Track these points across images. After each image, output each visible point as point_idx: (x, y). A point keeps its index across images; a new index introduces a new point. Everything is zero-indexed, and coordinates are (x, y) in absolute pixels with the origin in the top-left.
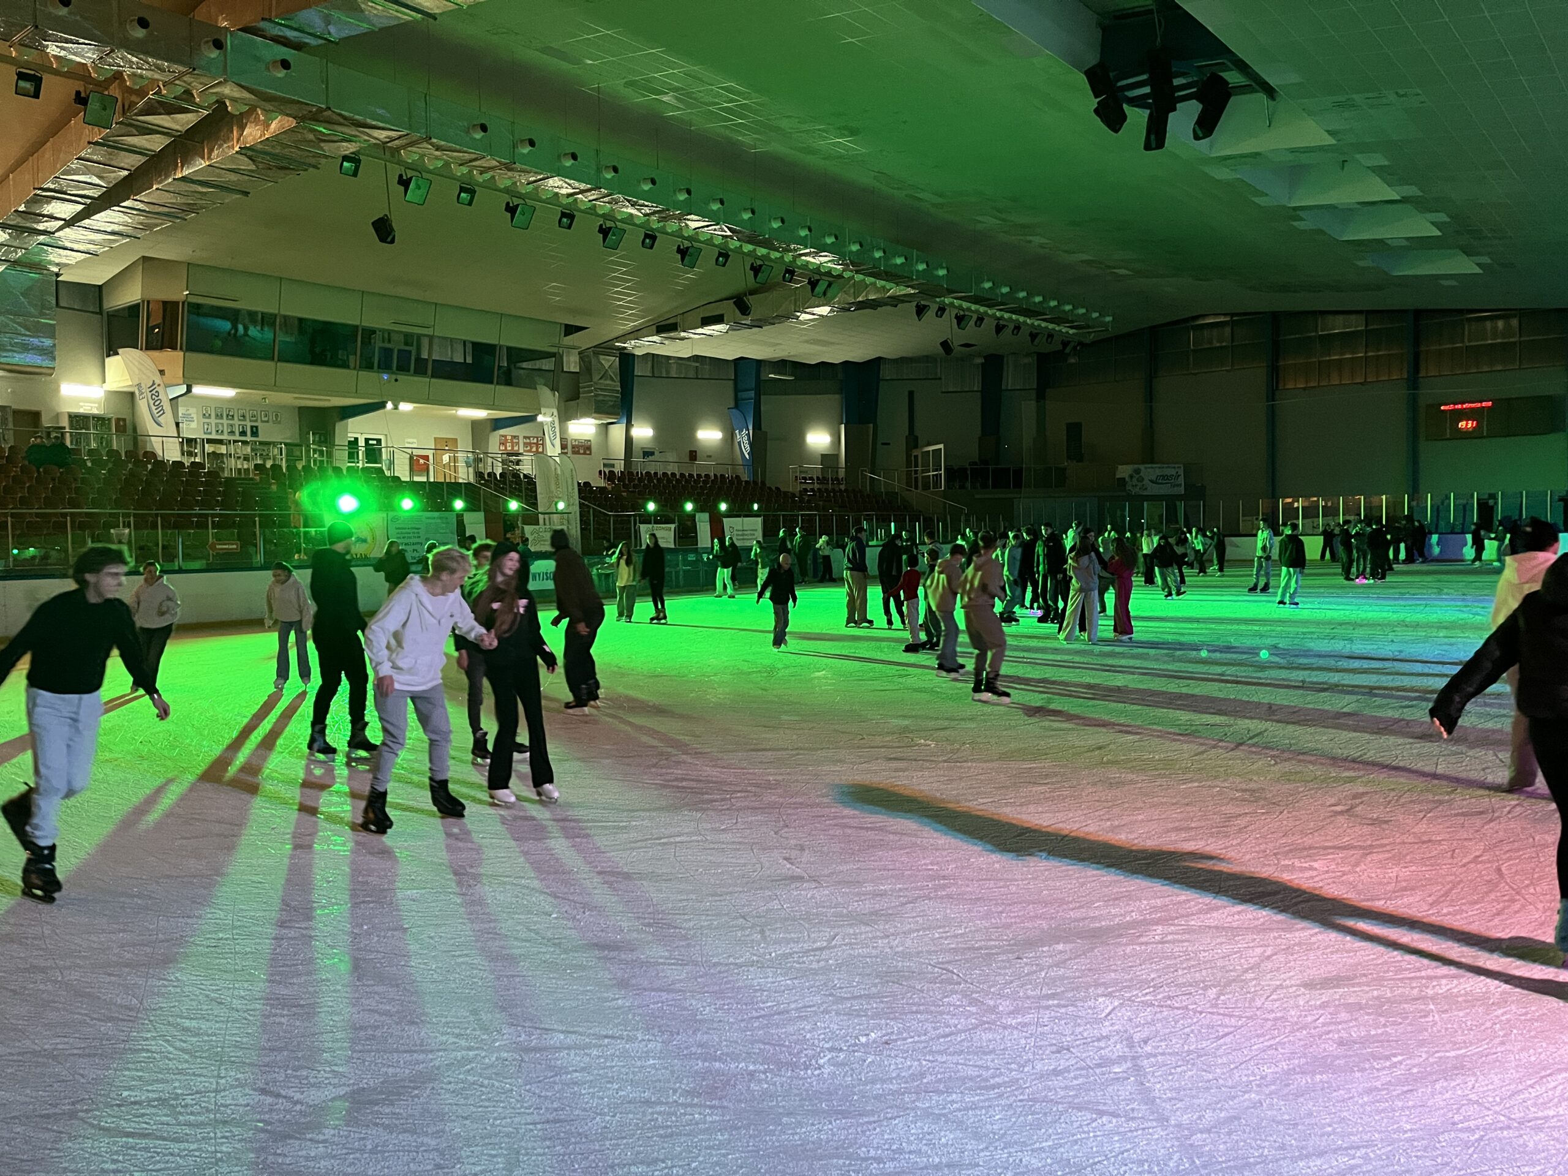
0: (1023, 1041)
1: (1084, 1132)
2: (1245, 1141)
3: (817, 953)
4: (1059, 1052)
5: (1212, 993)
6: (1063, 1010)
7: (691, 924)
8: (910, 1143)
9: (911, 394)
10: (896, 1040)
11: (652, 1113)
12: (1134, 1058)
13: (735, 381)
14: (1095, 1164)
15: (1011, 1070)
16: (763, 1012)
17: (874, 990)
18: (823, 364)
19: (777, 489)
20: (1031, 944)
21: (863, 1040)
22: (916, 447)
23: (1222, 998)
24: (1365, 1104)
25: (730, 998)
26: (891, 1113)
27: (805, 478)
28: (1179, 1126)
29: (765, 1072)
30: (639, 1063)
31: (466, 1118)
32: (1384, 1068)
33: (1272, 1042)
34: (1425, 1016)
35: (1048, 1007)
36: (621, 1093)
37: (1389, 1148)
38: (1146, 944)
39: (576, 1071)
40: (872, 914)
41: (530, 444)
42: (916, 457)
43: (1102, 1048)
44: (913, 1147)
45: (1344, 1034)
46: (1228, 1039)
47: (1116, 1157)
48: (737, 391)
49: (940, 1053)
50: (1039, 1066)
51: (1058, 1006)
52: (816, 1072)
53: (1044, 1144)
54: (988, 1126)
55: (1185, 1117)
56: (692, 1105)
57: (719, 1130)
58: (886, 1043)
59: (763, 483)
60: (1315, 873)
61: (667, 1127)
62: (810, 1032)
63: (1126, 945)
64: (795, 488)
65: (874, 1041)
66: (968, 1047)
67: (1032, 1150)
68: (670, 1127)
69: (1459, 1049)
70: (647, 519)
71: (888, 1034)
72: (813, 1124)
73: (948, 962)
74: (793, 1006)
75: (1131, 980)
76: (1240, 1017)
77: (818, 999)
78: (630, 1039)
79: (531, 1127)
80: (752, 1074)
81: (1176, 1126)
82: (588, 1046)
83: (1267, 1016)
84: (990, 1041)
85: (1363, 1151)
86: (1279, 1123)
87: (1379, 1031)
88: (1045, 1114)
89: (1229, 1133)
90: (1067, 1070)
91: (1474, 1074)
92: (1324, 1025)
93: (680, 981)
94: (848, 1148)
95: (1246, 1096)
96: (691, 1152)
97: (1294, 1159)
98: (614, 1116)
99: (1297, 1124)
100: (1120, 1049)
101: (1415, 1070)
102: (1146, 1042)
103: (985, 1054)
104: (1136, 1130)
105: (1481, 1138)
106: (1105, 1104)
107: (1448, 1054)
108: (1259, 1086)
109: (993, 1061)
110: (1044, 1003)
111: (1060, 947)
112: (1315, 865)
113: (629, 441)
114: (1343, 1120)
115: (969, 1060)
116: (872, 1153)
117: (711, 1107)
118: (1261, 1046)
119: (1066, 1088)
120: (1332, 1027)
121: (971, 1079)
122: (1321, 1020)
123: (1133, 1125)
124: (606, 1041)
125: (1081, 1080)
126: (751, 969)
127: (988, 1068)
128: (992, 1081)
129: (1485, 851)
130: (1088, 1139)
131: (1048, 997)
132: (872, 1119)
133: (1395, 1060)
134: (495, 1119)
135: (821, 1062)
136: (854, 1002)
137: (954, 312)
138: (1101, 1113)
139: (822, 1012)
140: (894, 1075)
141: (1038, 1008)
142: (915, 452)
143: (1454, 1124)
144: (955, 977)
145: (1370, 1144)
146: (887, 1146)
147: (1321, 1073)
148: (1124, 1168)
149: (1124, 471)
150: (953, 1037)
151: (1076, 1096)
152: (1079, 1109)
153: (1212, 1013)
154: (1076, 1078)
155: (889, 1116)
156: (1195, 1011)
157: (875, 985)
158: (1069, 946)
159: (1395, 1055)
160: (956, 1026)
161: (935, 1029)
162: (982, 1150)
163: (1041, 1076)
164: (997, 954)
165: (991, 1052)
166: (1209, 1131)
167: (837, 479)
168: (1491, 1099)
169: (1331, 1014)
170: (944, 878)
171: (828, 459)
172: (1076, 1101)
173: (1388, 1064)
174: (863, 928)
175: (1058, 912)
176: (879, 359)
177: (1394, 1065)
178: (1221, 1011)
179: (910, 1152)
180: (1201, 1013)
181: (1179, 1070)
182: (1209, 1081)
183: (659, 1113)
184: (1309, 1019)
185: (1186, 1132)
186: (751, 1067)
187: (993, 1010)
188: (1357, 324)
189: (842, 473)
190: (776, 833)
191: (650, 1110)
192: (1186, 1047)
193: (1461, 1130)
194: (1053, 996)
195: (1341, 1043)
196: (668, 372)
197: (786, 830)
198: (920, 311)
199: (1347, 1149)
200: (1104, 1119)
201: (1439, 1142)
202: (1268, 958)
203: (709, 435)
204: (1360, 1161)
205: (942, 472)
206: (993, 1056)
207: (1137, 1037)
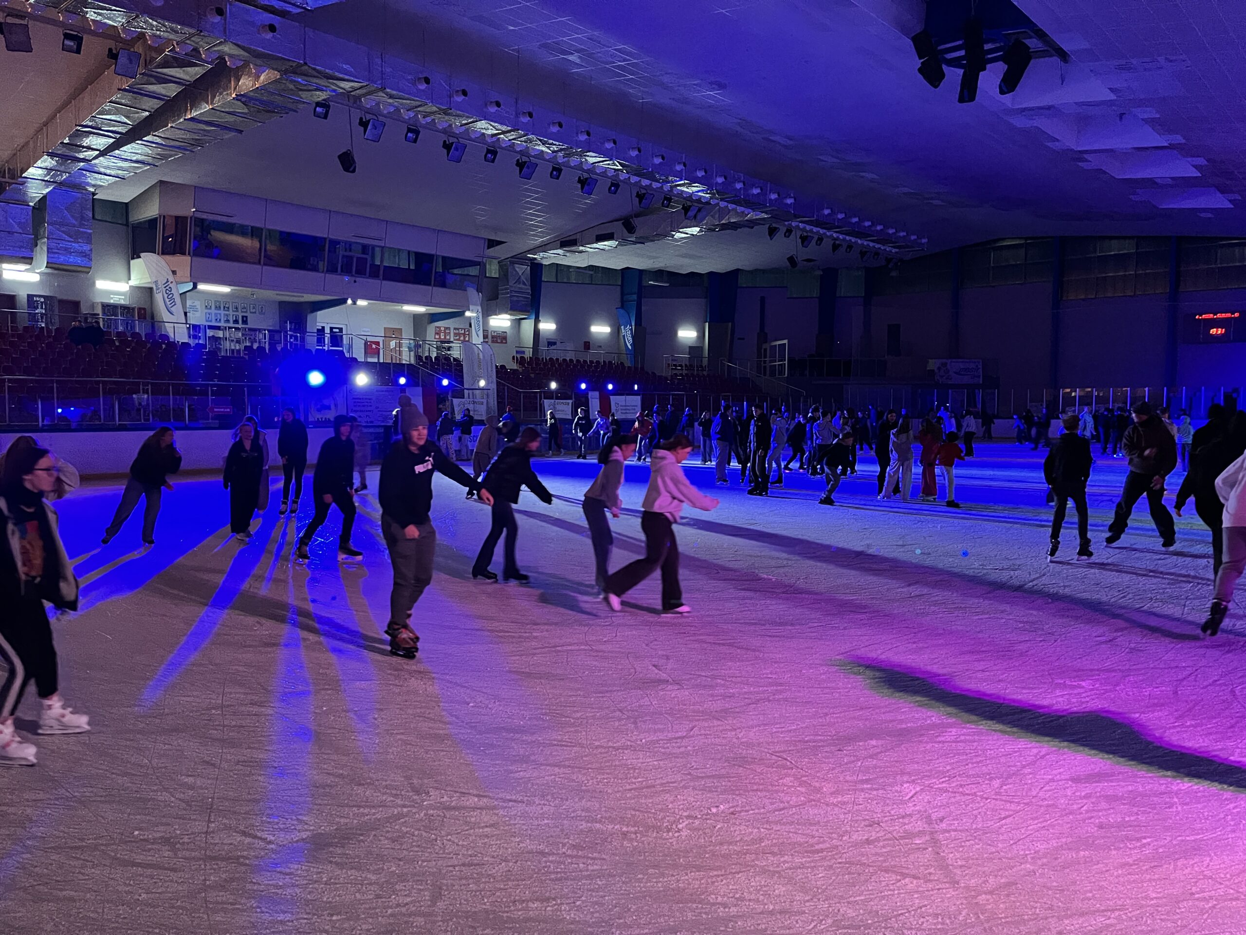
0: (842, 816)
1: (890, 890)
2: (1020, 902)
3: (679, 740)
4: (871, 826)
5: (996, 783)
6: (875, 793)
7: (579, 715)
8: (751, 893)
9: (763, 300)
10: (740, 812)
11: (546, 862)
12: (932, 833)
13: (622, 286)
14: (899, 915)
15: (832, 839)
16: (634, 786)
17: (723, 771)
18: (692, 274)
19: (653, 373)
20: (850, 739)
21: (714, 810)
22: (766, 342)
23: (1005, 787)
24: (1118, 876)
25: (608, 774)
26: (735, 869)
27: (675, 365)
28: (967, 888)
29: (636, 833)
30: (536, 823)
31: (400, 860)
32: (1135, 848)
33: (1045, 824)
34: (1169, 807)
35: (862, 790)
36: (521, 845)
37: (1138, 912)
38: (944, 742)
39: (487, 826)
40: (722, 711)
41: (459, 334)
42: (765, 350)
43: (905, 824)
44: (753, 897)
45: (1103, 820)
46: (1008, 821)
47: (916, 910)
48: (623, 294)
49: (776, 823)
50: (855, 837)
51: (871, 789)
52: (676, 835)
53: (858, 898)
54: (813, 882)
55: (973, 881)
56: (576, 857)
57: (599, 877)
58: (732, 813)
59: (642, 368)
60: (1082, 690)
61: (557, 873)
62: (672, 803)
63: (927, 742)
64: (667, 373)
65: (723, 812)
66: (798, 820)
67: (848, 903)
68: (560, 872)
69: (1198, 834)
70: (550, 395)
71: (733, 807)
72: (673, 875)
73: (784, 751)
74: (658, 782)
75: (931, 771)
76: (1019, 803)
77: (678, 777)
78: (529, 803)
79: (451, 869)
80: (625, 834)
81: (965, 887)
82: (494, 808)
83: (1041, 803)
84: (815, 815)
85: (1117, 913)
86: (1049, 889)
87: (1132, 818)
88: (859, 874)
89: (1008, 895)
90: (877, 840)
91: (1210, 855)
92: (1087, 811)
93: (569, 759)
94: (700, 895)
95: (1023, 866)
96: (576, 893)
97: (1060, 919)
98: (516, 862)
99: (1063, 890)
100: (920, 825)
101: (1161, 850)
102: (941, 821)
103: (811, 824)
104: (932, 890)
105: (1214, 907)
106: (908, 868)
107: (1188, 838)
108: (1032, 858)
109: (817, 831)
110: (860, 786)
111: (874, 742)
112: (1083, 684)
113: (537, 332)
114: (1101, 888)
115: (799, 829)
116: (720, 899)
117: (592, 859)
118: (1035, 826)
119: (876, 854)
120: (1095, 814)
121: (800, 845)
122: (1085, 808)
123: (930, 886)
124: (511, 803)
125: (889, 849)
126: (626, 752)
127: (813, 837)
128: (817, 847)
129: (1221, 676)
130: (893, 895)
131: (863, 782)
132: (719, 873)
133: (1144, 841)
134: (423, 861)
135: (680, 826)
136: (708, 781)
137: (799, 233)
138: (904, 876)
139: (682, 787)
140: (738, 839)
141: (855, 790)
142: (764, 346)
143: (1192, 894)
144: (788, 763)
145: (1122, 908)
146: (731, 895)
147: (1084, 850)
148: (922, 920)
149: (932, 364)
150: (786, 811)
151: (885, 861)
152: (887, 871)
153: (996, 800)
154: (884, 847)
155: (734, 871)
156: (982, 797)
157: (724, 768)
158: (880, 742)
159: (1145, 838)
160: (788, 802)
161: (772, 804)
162: (808, 901)
163: (856, 845)
164: (823, 746)
165: (815, 824)
166: (991, 893)
167: (701, 366)
168: (1223, 876)
169: (1093, 803)
170: (781, 684)
171: (694, 350)
172: (884, 865)
173: (1138, 844)
174: (716, 723)
175: (872, 715)
176: (738, 270)
177: (1144, 845)
178: (1004, 798)
179: (750, 900)
180: (987, 799)
181: (968, 843)
182: (992, 853)
183: (551, 862)
184: (1075, 807)
185: (973, 893)
186: (625, 829)
187: (818, 790)
188: (1128, 248)
189: (705, 362)
190: (647, 645)
191: (544, 859)
192: (974, 826)
193: (1197, 899)
194: (867, 781)
195: (1101, 827)
196: (568, 278)
197: (656, 643)
198: (772, 232)
199: (1103, 911)
200: (907, 880)
201: (1180, 908)
202: (1042, 757)
203: (600, 329)
204: (1115, 921)
205: (786, 362)
206: (817, 827)
207: (934, 817)
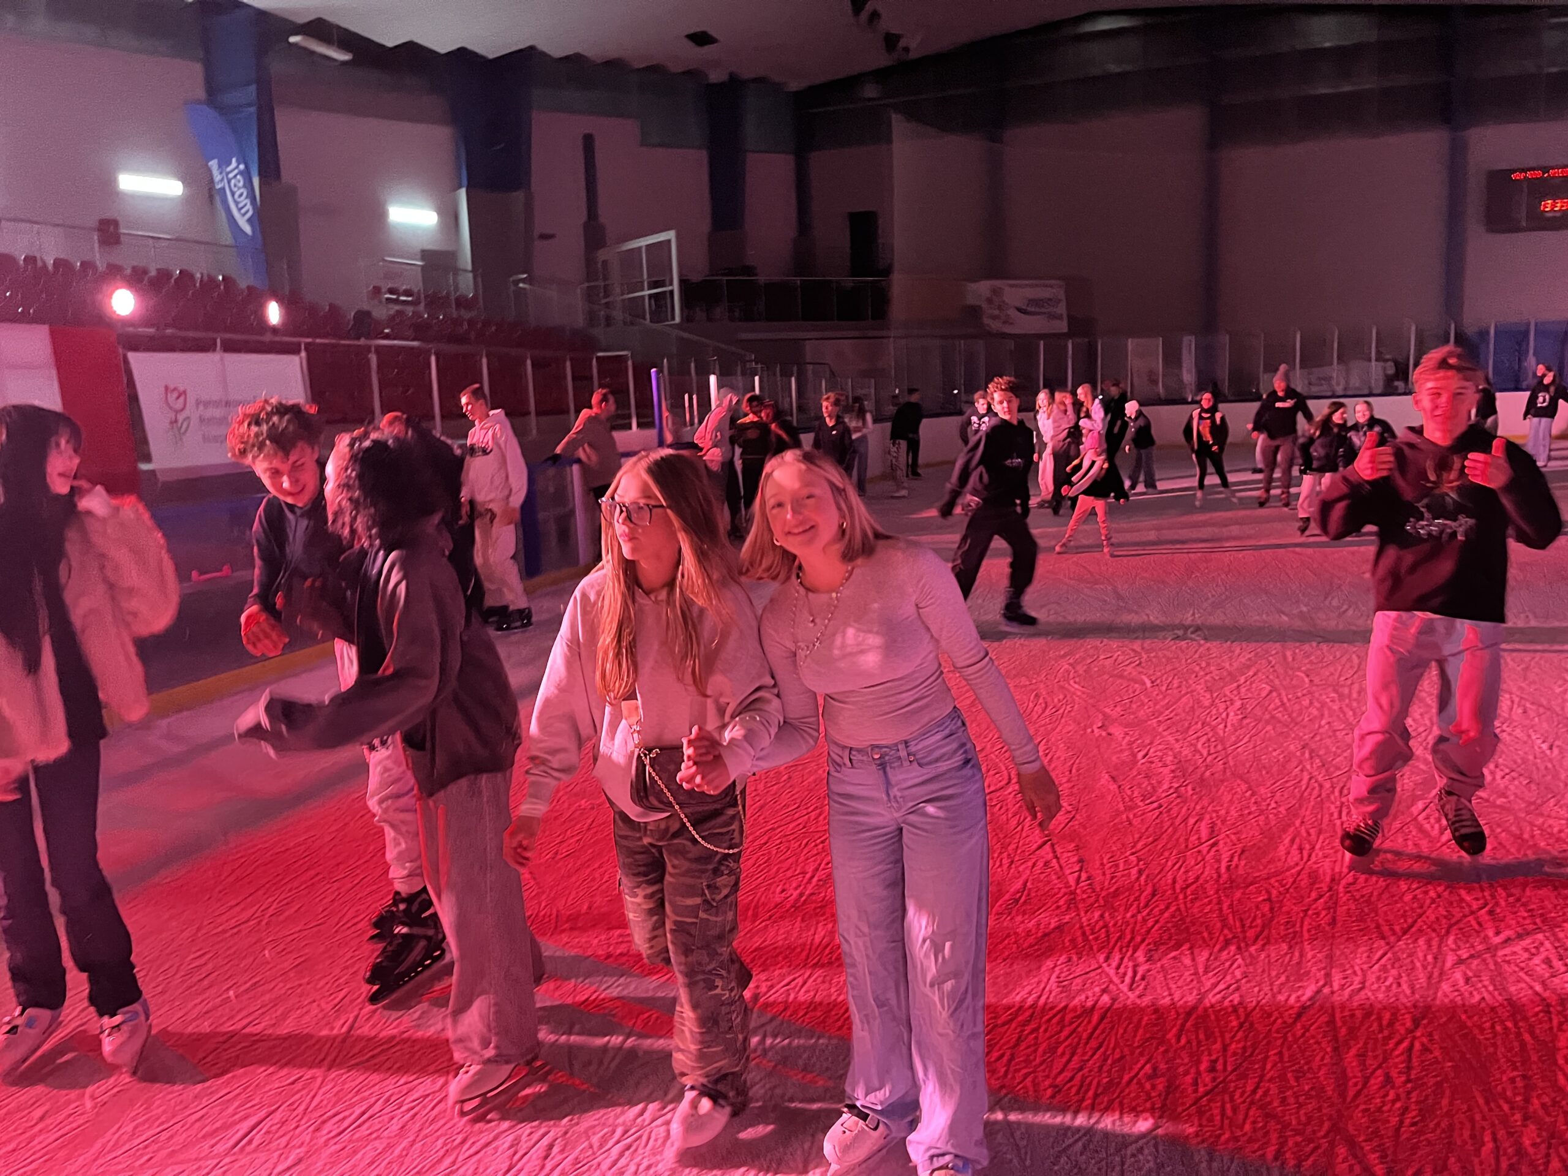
9: (588, 141)
13: (206, 60)
18: (412, 50)
22: (604, 244)
27: (394, 292)
42: (605, 262)
64: (376, 309)
142: (602, 255)
149: (977, 292)
171: (435, 259)
176: (529, 53)
203: (149, 185)
205: (676, 287)
